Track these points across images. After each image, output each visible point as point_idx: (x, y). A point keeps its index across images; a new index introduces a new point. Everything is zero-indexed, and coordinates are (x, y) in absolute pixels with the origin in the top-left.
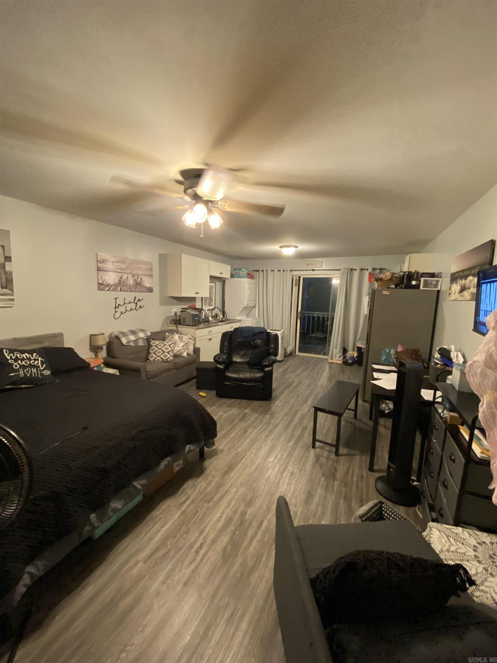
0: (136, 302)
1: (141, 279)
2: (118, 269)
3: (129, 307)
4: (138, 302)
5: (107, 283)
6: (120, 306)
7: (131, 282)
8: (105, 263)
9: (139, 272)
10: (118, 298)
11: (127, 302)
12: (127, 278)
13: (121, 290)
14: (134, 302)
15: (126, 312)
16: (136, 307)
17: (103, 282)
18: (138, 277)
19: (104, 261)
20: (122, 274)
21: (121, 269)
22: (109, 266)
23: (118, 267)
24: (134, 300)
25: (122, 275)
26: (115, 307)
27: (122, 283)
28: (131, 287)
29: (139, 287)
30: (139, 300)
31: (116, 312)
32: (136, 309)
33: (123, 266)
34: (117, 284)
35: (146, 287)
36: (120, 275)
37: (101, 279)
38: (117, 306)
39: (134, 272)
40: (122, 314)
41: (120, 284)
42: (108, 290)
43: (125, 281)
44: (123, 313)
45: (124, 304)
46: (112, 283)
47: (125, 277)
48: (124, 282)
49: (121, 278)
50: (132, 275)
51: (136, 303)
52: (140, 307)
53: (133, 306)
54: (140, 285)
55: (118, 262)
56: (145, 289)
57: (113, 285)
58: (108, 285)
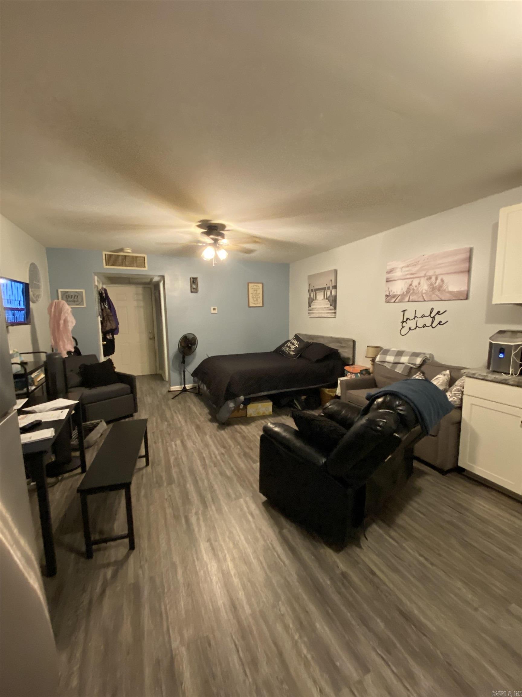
0: (432, 315)
1: (442, 281)
2: (408, 274)
3: (421, 322)
4: (437, 315)
5: (393, 294)
6: (408, 320)
7: (425, 287)
8: (393, 272)
9: (438, 271)
10: (406, 310)
11: (418, 315)
12: (419, 284)
13: (409, 301)
14: (430, 315)
15: (415, 328)
16: (432, 322)
17: (389, 294)
18: (436, 279)
19: (392, 270)
20: (411, 280)
21: (412, 274)
22: (398, 274)
23: (407, 273)
24: (431, 313)
25: (412, 282)
26: (402, 321)
27: (412, 291)
28: (424, 295)
29: (437, 293)
30: (438, 313)
31: (403, 327)
32: (431, 325)
33: (414, 269)
34: (405, 293)
35: (450, 293)
36: (409, 281)
37: (388, 290)
38: (405, 320)
39: (431, 273)
40: (410, 331)
41: (409, 292)
42: (394, 302)
43: (415, 288)
44: (411, 329)
45: (414, 319)
46: (399, 293)
47: (415, 282)
48: (413, 290)
49: (411, 285)
50: (426, 278)
51: (434, 317)
52: (440, 323)
53: (428, 321)
54: (439, 290)
55: (408, 266)
56: (448, 295)
57: (400, 295)
58: (394, 296)
